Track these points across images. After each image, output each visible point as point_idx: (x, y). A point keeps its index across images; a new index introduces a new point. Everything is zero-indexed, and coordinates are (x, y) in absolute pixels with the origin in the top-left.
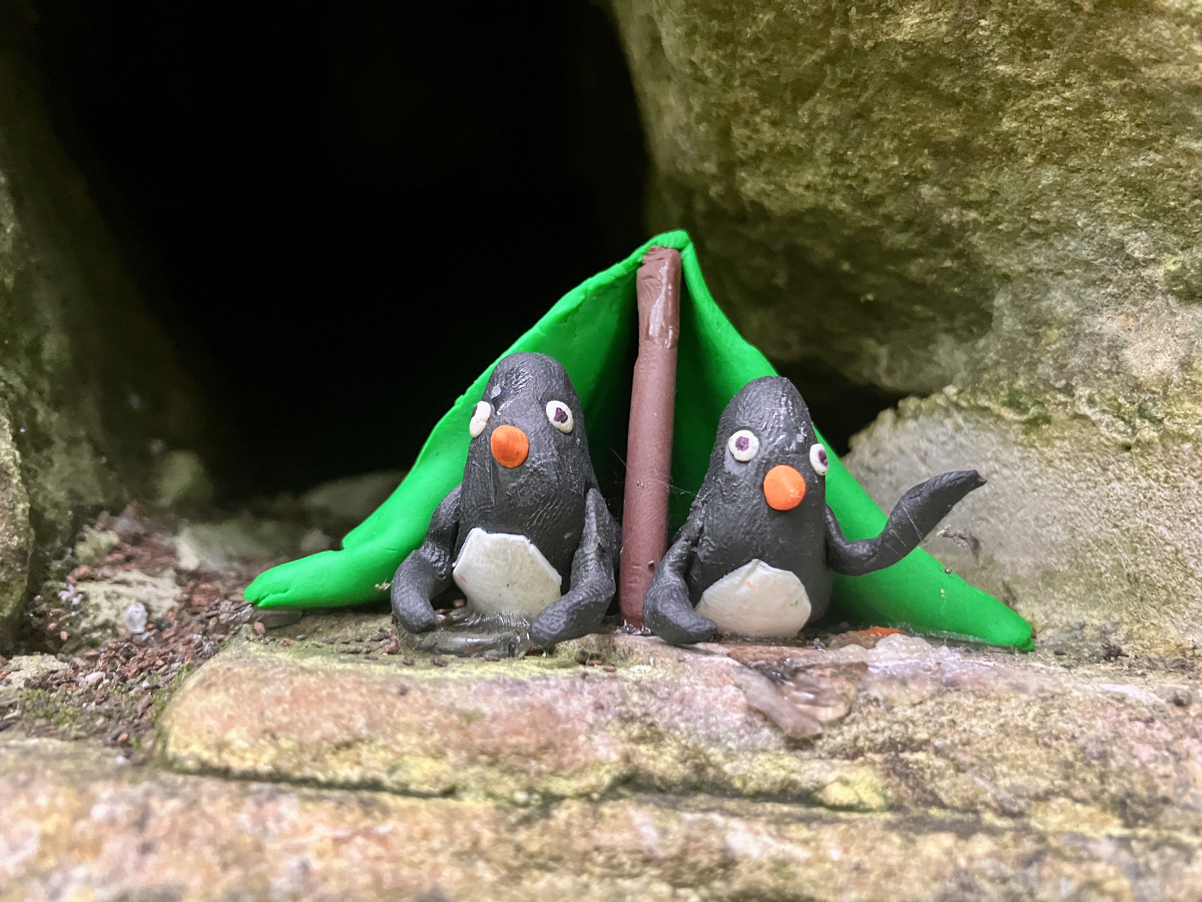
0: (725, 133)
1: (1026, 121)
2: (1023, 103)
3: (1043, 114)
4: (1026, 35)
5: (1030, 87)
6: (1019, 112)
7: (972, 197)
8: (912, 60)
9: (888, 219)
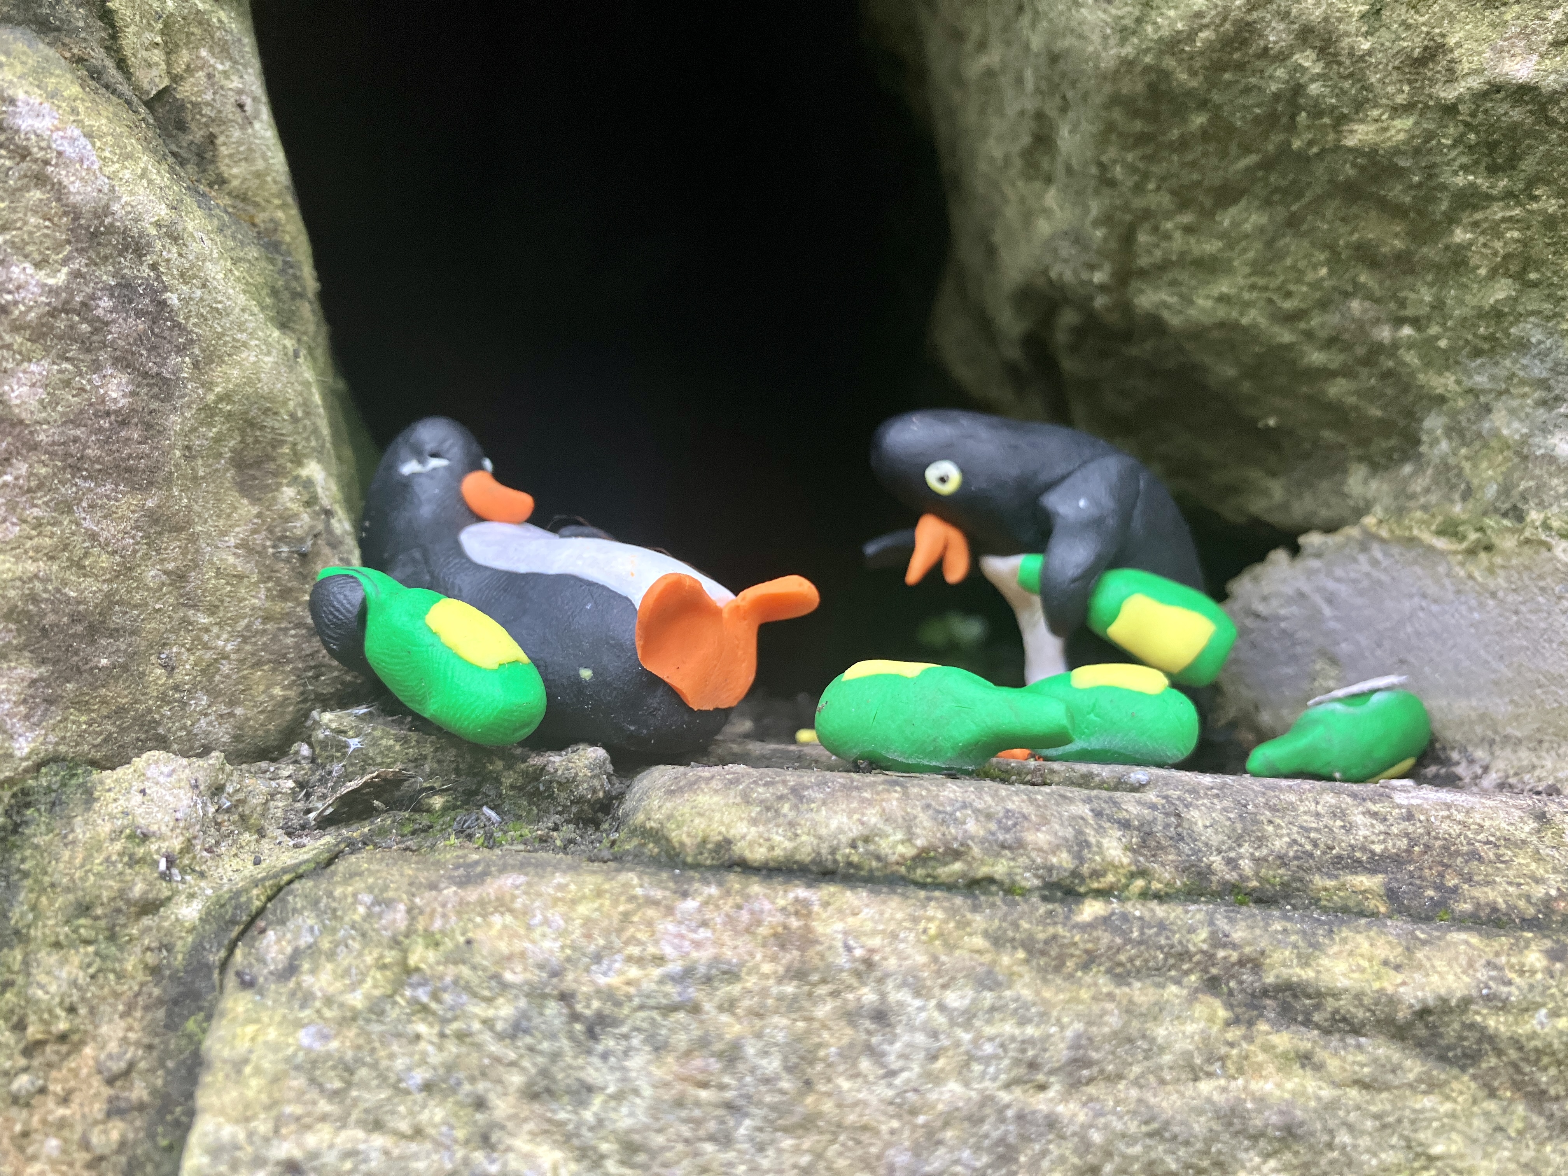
0: (1128, 239)
1: (1483, 233)
2: (1479, 216)
3: (1503, 226)
4: (1492, 147)
5: (1489, 198)
6: (1476, 224)
7: (1409, 312)
8: (1362, 169)
9: (1309, 335)
